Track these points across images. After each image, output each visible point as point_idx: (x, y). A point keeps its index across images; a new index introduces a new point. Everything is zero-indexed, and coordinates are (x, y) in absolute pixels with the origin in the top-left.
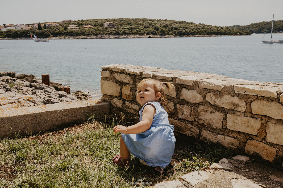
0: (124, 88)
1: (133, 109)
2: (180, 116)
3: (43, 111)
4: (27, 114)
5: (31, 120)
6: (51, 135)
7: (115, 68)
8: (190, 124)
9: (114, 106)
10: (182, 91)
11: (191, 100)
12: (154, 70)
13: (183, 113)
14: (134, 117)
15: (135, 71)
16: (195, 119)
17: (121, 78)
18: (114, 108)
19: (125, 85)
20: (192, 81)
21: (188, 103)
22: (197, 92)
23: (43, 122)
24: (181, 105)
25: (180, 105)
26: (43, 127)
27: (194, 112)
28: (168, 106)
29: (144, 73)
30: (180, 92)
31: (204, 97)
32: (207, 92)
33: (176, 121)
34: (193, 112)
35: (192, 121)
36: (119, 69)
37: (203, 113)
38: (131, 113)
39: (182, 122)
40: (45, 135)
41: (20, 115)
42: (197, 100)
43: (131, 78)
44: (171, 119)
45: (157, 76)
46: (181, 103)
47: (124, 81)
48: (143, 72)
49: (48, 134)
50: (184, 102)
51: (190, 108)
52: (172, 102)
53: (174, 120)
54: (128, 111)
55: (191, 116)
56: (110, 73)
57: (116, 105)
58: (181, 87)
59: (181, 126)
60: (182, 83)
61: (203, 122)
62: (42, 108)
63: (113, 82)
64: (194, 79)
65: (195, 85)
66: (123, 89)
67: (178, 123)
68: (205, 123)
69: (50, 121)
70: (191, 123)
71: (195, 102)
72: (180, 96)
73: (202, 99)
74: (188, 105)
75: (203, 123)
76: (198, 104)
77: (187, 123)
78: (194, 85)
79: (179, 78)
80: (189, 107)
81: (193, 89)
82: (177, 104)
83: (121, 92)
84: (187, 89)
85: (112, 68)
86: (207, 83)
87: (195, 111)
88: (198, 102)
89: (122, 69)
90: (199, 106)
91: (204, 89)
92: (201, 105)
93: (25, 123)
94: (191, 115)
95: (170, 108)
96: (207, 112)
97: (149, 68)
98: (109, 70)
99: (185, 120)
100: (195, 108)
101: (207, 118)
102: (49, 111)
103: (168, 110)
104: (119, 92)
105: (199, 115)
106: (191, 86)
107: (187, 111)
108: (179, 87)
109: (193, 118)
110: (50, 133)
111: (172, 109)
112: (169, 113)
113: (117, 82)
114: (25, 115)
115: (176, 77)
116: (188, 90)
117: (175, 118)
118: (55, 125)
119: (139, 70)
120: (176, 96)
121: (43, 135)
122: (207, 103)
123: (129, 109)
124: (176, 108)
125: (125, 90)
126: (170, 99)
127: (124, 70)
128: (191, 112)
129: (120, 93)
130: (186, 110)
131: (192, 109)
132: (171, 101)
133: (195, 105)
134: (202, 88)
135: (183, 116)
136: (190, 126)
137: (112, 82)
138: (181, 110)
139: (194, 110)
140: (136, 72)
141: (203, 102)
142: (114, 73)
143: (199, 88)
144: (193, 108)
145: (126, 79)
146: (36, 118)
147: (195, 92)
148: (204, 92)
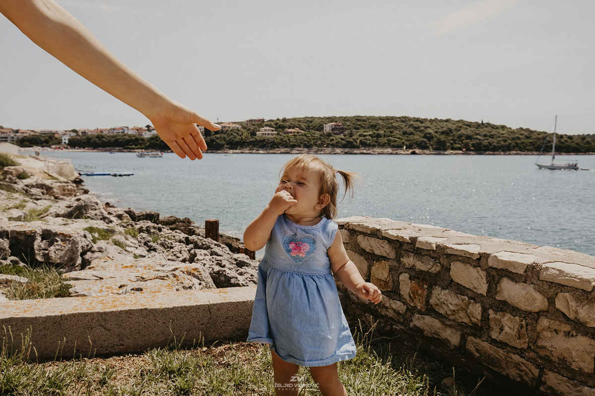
0: (377, 266)
1: (393, 309)
2: (494, 335)
3: (223, 302)
4: (194, 304)
5: (201, 317)
6: (234, 349)
7: (359, 225)
8: (518, 354)
9: (354, 300)
10: (500, 284)
11: (521, 305)
12: (439, 234)
13: (502, 329)
14: (394, 326)
15: (400, 235)
16: (528, 344)
17: (372, 245)
18: (353, 303)
19: (379, 260)
20: (525, 264)
21: (513, 310)
22: (535, 289)
23: (221, 322)
24: (498, 313)
25: (496, 312)
26: (221, 331)
27: (527, 331)
28: (468, 310)
29: (420, 239)
30: (496, 284)
31: (551, 301)
32: (559, 291)
33: (486, 344)
34: (524, 329)
35: (522, 349)
36: (367, 227)
37: (547, 334)
38: (389, 316)
39: (498, 349)
40: (224, 347)
41: (183, 305)
42: (535, 305)
43: (392, 248)
44: (475, 338)
45: (447, 248)
46: (497, 308)
47: (377, 252)
48: (417, 238)
49: (229, 346)
50: (505, 307)
51: (518, 320)
52: (479, 305)
53: (480, 341)
54: (383, 314)
55: (519, 338)
56: (349, 234)
57: (358, 298)
58: (498, 275)
59: (497, 356)
60: (501, 266)
61: (550, 355)
62: (221, 294)
63: (355, 252)
64: (528, 260)
65: (530, 274)
66: (373, 268)
67: (489, 350)
68: (553, 356)
69: (234, 321)
70: (521, 352)
71: (529, 308)
72: (496, 293)
73: (547, 304)
74: (515, 314)
75: (547, 356)
76: (538, 313)
77: (511, 352)
78: (528, 273)
79: (495, 256)
80: (517, 318)
81: (525, 282)
82: (489, 309)
83: (370, 274)
84: (513, 279)
85: (354, 225)
86: (557, 272)
87: (529, 328)
88: (536, 310)
89: (374, 228)
90: (538, 318)
91: (552, 283)
92: (544, 317)
93: (191, 322)
94: (520, 336)
95: (473, 317)
96: (557, 334)
97: (428, 229)
98: (347, 228)
99: (506, 344)
100: (529, 321)
101: (556, 346)
102: (234, 303)
103: (468, 319)
104: (365, 273)
105: (538, 337)
106: (520, 274)
107: (510, 325)
108: (495, 274)
109: (525, 343)
110: (233, 344)
111: (478, 319)
112: (471, 325)
113: (362, 252)
114: (191, 307)
115: (489, 254)
116: (514, 283)
117: (484, 339)
118: (242, 329)
119: (408, 231)
120: (488, 291)
121: (219, 348)
122: (558, 314)
123: (384, 309)
124: (485, 318)
125: (378, 269)
126: (475, 297)
127: (379, 230)
128: (521, 329)
129: (367, 275)
130: (509, 323)
131: (524, 323)
132: (476, 302)
133: (530, 316)
134: (547, 282)
135: (502, 337)
136: (516, 358)
137: (351, 251)
138: (497, 323)
139: (527, 325)
140: (403, 237)
141: (548, 311)
142: (358, 235)
143: (539, 279)
144: (524, 321)
145: (382, 248)
146: (210, 313)
147: (531, 288)
148: (552, 290)
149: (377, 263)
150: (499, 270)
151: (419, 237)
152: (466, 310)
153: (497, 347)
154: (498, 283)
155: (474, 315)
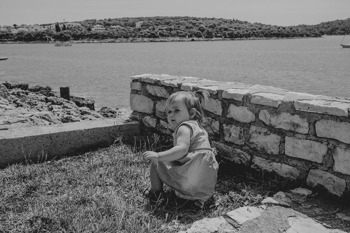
1: (169, 129)
2: (226, 139)
3: (59, 132)
4: (40, 134)
5: (45, 142)
6: (69, 161)
7: (147, 79)
8: (239, 148)
9: (147, 126)
10: (229, 108)
11: (240, 119)
12: (196, 81)
13: (230, 135)
14: (170, 140)
15: (171, 83)
16: (245, 142)
17: (155, 91)
18: (146, 128)
19: (160, 100)
20: (242, 95)
21: (237, 123)
22: (248, 109)
23: (59, 145)
24: (228, 125)
26: (60, 150)
27: (244, 134)
28: (212, 126)
30: (227, 108)
31: (257, 115)
32: (261, 109)
33: (222, 145)
35: (241, 145)
36: (152, 80)
37: (254, 135)
38: (167, 134)
40: (62, 160)
41: (32, 135)
42: (248, 119)
43: (167, 91)
44: (216, 142)
46: (228, 122)
47: (159, 95)
48: (181, 84)
49: (66, 159)
50: (232, 121)
51: (239, 129)
52: (218, 122)
53: (219, 143)
54: (164, 132)
55: (240, 139)
56: (141, 85)
57: (149, 124)
58: (228, 103)
59: (228, 151)
60: (229, 97)
61: (256, 147)
62: (59, 127)
63: (146, 96)
64: (245, 92)
65: (246, 100)
66: (157, 105)
67: (224, 148)
68: (258, 147)
69: (68, 143)
70: (241, 147)
71: (245, 121)
72: (227, 114)
73: (254, 117)
74: (237, 125)
76: (250, 123)
77: (235, 148)
78: (244, 100)
79: (226, 91)
80: (238, 127)
81: (243, 106)
82: (223, 123)
83: (155, 109)
84: (236, 105)
85: (144, 79)
86: (260, 98)
87: (245, 132)
89: (156, 79)
90: (250, 126)
91: (257, 105)
92: (253, 125)
93: (38, 146)
94: (240, 138)
96: (260, 134)
97: (190, 79)
98: (140, 81)
99: (233, 143)
100: (245, 128)
101: (260, 141)
102: (67, 132)
103: (212, 131)
104: (152, 108)
105: (250, 137)
106: (240, 101)
107: (235, 132)
108: (226, 102)
109: (243, 141)
110: (68, 158)
111: (217, 130)
112: (213, 134)
113: (150, 96)
114: (37, 136)
115: (223, 90)
116: (236, 107)
117: (221, 142)
118: (75, 148)
119: (177, 81)
120: (223, 113)
121: (59, 161)
122: (260, 123)
123: (164, 130)
124: (221, 129)
125: (160, 106)
126: (215, 117)
127: (159, 81)
128: (241, 133)
130: (234, 131)
131: (242, 130)
132: (216, 120)
133: (245, 125)
134: (254, 104)
135: (231, 139)
136: (239, 151)
137: (143, 96)
138: (228, 132)
140: (173, 84)
141: (255, 122)
142: (147, 85)
143: (250, 103)
144: (242, 128)
145: (161, 92)
146: (51, 139)
147: (245, 109)
148: (257, 109)
149: (159, 102)
150: (228, 99)
151: (183, 83)
152: (210, 125)
153: (228, 145)
154: (228, 108)
155: (215, 128)
